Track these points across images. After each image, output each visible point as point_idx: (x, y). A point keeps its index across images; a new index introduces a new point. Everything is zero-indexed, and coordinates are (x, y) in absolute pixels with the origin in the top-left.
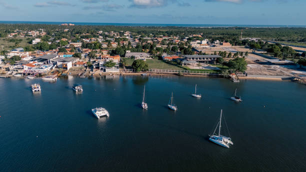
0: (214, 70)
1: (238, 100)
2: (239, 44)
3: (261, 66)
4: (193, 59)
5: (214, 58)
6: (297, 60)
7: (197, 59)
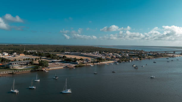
0: (33, 68)
1: (57, 78)
2: (29, 54)
3: (51, 63)
4: (16, 64)
5: (28, 62)
6: (64, 60)
7: (18, 63)
